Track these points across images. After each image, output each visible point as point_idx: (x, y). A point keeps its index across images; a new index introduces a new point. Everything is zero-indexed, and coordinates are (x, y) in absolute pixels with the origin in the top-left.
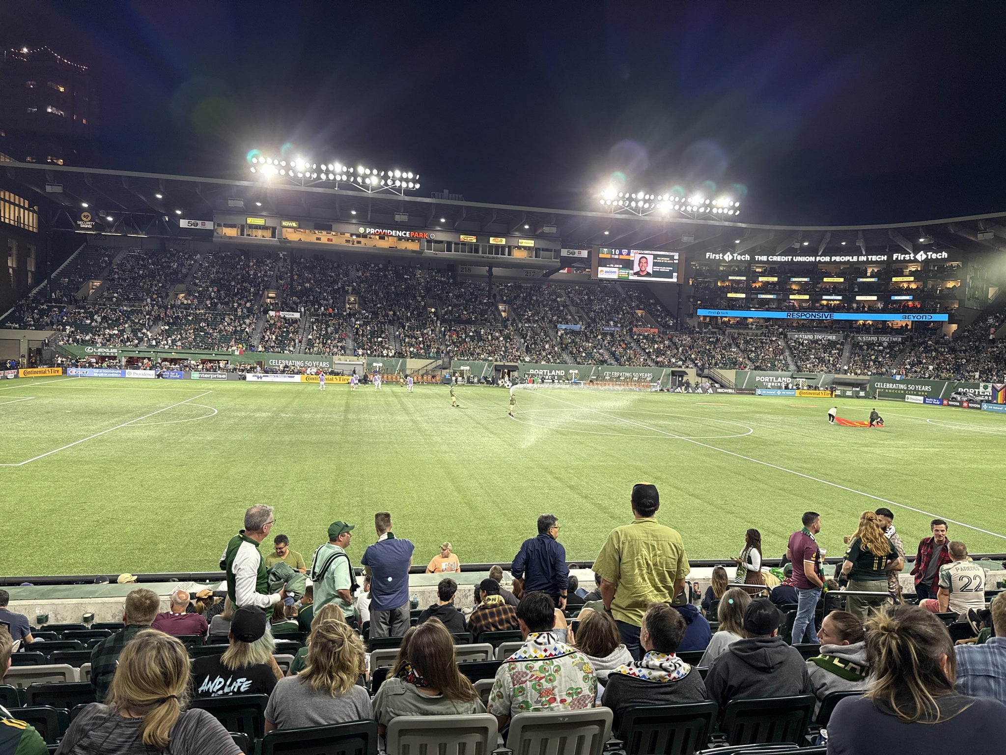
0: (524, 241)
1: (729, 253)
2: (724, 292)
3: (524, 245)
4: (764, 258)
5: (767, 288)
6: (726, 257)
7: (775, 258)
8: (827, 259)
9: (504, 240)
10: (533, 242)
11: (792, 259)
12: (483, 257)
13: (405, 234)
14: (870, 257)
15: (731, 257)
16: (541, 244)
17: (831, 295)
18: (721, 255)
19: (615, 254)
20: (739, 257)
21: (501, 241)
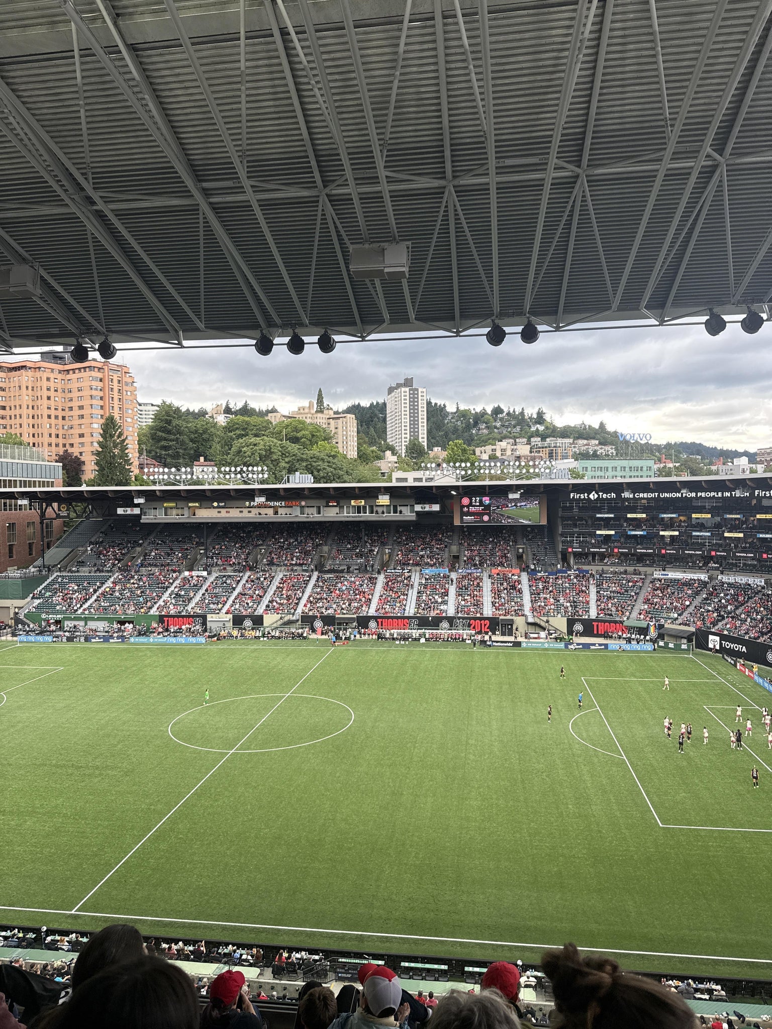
0: (380, 501)
1: (594, 492)
3: (380, 504)
4: (630, 495)
6: (591, 496)
7: (641, 495)
8: (694, 495)
9: (363, 501)
10: (389, 501)
11: (658, 496)
12: (348, 517)
13: (281, 504)
14: (733, 493)
15: (596, 496)
16: (397, 502)
17: (700, 531)
18: (586, 495)
19: (476, 502)
20: (604, 496)
21: (361, 502)
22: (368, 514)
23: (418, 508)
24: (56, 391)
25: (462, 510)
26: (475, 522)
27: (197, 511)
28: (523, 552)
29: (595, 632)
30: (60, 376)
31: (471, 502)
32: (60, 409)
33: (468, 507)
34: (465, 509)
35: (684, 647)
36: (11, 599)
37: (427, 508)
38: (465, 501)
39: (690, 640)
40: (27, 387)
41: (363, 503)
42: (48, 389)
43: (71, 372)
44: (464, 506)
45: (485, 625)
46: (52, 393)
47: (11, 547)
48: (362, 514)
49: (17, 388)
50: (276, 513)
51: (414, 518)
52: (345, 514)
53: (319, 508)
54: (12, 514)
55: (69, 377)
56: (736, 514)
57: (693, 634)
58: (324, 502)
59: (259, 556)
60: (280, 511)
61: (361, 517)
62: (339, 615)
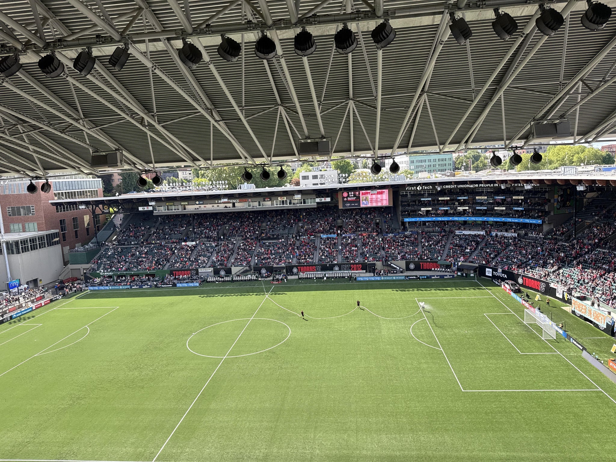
0: (296, 197)
3: (296, 199)
6: (418, 188)
7: (447, 187)
9: (285, 198)
10: (300, 196)
11: (457, 186)
13: (237, 201)
15: (421, 188)
16: (305, 197)
17: (481, 206)
18: (415, 187)
19: (351, 195)
20: (426, 188)
21: (284, 198)
22: (288, 205)
23: (318, 200)
25: (343, 200)
26: (351, 206)
27: (186, 207)
28: (379, 221)
29: (422, 268)
31: (349, 195)
33: (347, 198)
34: (345, 199)
35: (472, 275)
36: (81, 264)
37: (323, 200)
38: (345, 194)
39: (475, 271)
41: (285, 199)
44: (345, 197)
45: (359, 267)
47: (76, 232)
48: (285, 205)
50: (234, 206)
51: (316, 207)
52: (275, 206)
53: (259, 202)
54: (74, 212)
56: (501, 196)
57: (477, 268)
58: (262, 199)
59: (225, 231)
60: (236, 204)
61: (284, 207)
62: (275, 266)
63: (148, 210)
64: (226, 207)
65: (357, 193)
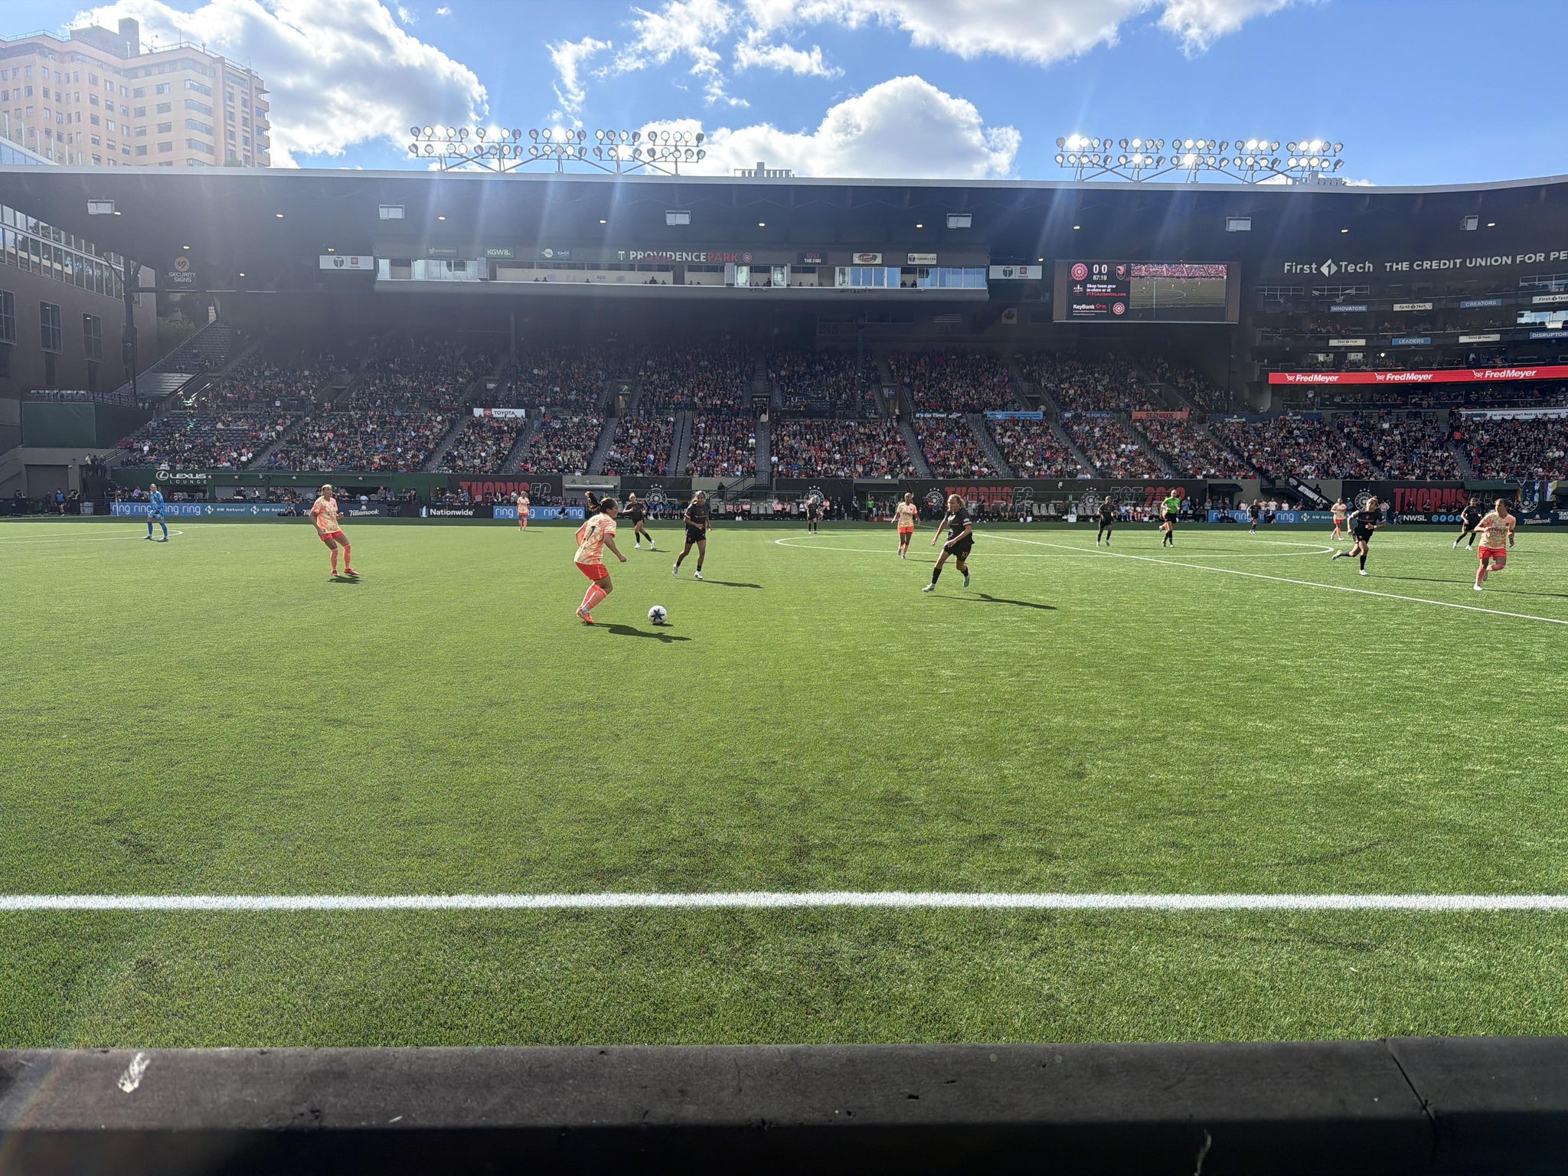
0: (916, 255)
1: (1330, 261)
2: (1320, 338)
3: (916, 262)
4: (1405, 266)
5: (1411, 322)
6: (1325, 270)
7: (1426, 265)
8: (1541, 257)
9: (879, 256)
10: (934, 256)
11: (1463, 263)
12: (843, 291)
13: (698, 257)
15: (1334, 268)
18: (1314, 266)
19: (1100, 273)
20: (1351, 268)
21: (875, 258)
23: (997, 272)
24: (110, 108)
25: (1070, 290)
26: (1097, 316)
27: (500, 272)
30: (117, 79)
31: (1090, 273)
32: (119, 147)
33: (1083, 284)
34: (1078, 289)
36: (71, 446)
37: (1016, 273)
38: (1080, 272)
40: (46, 93)
42: (94, 101)
43: (141, 73)
44: (1076, 283)
46: (102, 112)
47: (48, 357)
48: (875, 286)
49: (23, 92)
50: (679, 279)
51: (985, 297)
52: (838, 286)
55: (137, 83)
60: (689, 276)
61: (873, 290)
62: (856, 480)
63: (355, 267)
64: (653, 281)
65: (1122, 269)
